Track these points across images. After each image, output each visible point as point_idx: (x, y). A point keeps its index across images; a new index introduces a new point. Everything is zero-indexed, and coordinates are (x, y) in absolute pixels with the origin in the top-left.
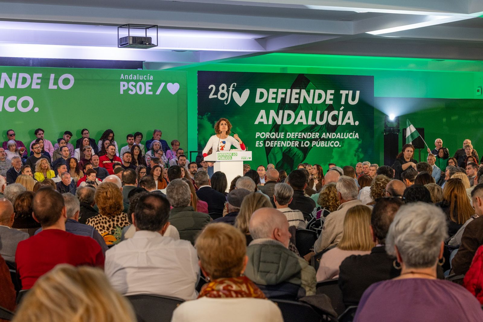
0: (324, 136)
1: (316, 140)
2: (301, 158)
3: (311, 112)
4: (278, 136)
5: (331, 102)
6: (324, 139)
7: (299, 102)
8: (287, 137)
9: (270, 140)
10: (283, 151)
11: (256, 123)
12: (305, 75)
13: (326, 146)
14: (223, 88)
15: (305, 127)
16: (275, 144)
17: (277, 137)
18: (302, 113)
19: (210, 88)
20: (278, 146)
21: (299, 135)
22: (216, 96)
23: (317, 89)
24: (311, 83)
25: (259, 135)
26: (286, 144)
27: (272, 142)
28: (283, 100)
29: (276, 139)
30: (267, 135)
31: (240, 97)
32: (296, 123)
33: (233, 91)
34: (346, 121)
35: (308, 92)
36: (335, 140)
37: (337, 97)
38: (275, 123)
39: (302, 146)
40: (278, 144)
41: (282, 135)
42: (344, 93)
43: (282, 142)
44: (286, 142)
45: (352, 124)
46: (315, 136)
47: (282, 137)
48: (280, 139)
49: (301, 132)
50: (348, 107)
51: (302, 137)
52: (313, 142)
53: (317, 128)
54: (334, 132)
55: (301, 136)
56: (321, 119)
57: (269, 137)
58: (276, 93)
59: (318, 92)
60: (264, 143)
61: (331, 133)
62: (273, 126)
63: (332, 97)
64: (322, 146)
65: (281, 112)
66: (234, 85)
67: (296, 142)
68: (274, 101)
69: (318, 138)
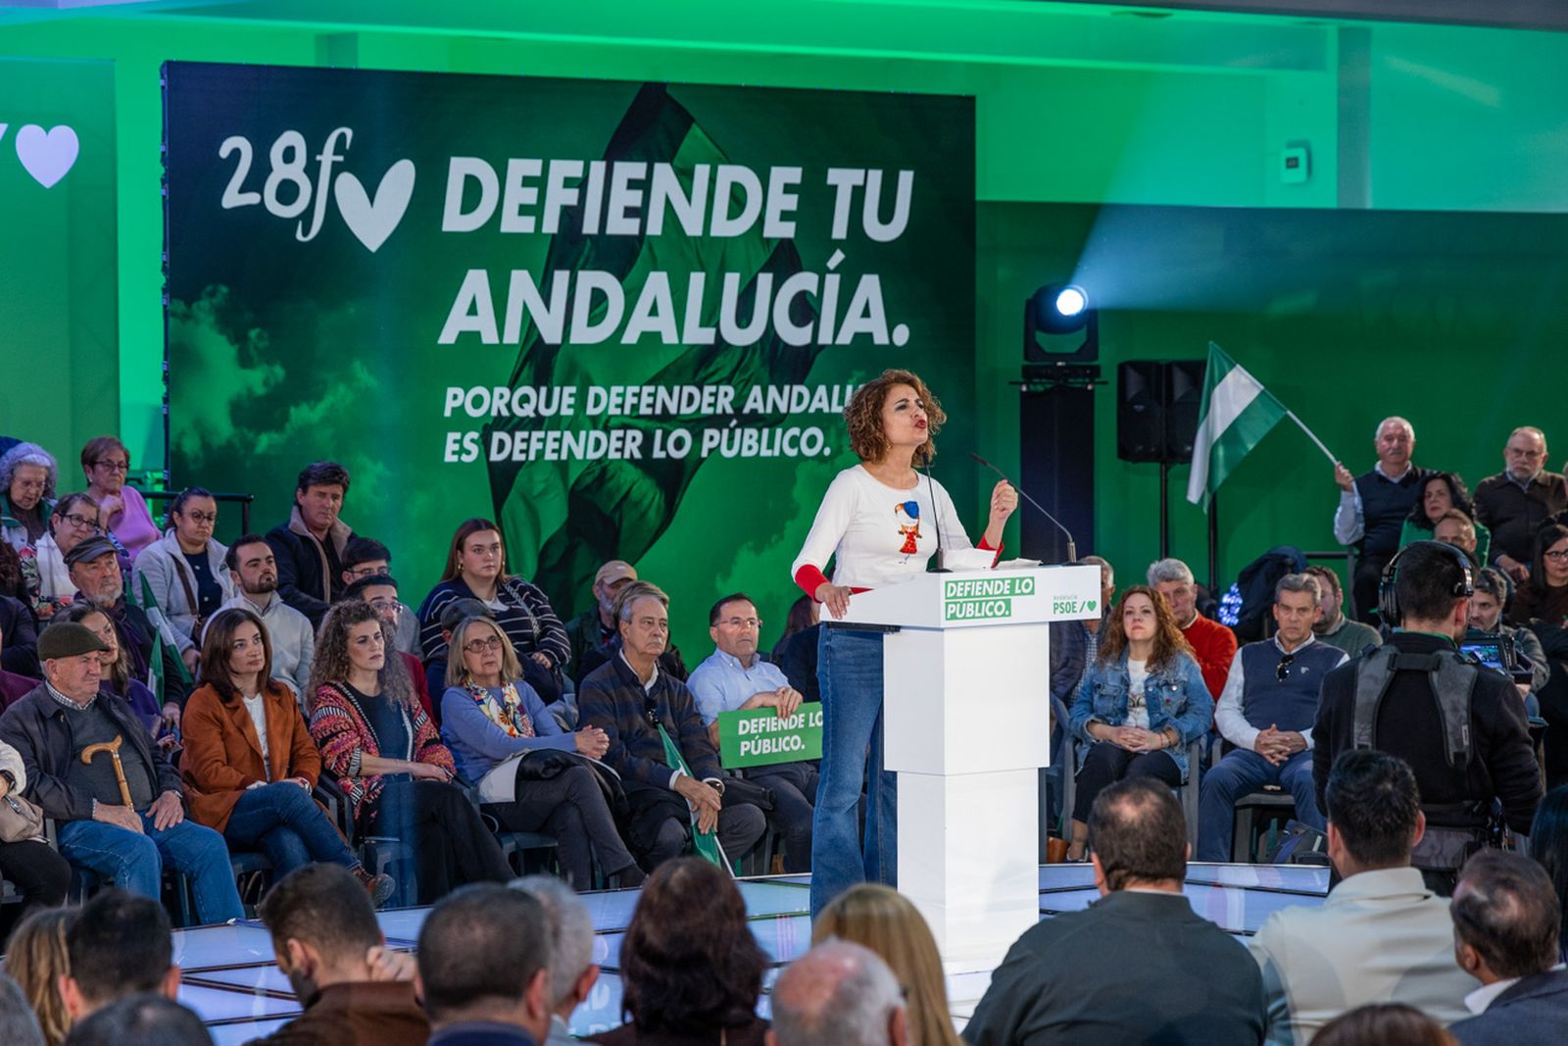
0: (754, 402)
1: (718, 421)
2: (653, 517)
3: (697, 281)
4: (548, 405)
5: (788, 230)
6: (754, 420)
7: (643, 227)
8: (591, 411)
9: (510, 426)
10: (572, 481)
11: (448, 337)
12: (669, 91)
13: (765, 453)
14: (289, 155)
15: (672, 357)
16: (535, 446)
17: (544, 412)
18: (657, 284)
19: (224, 152)
20: (550, 456)
21: (646, 400)
22: (253, 198)
23: (724, 163)
24: (695, 131)
25: (457, 403)
26: (582, 447)
27: (520, 435)
28: (572, 216)
29: (537, 422)
30: (497, 400)
31: (372, 200)
32: (630, 337)
33: (336, 170)
34: (853, 324)
35: (685, 177)
36: (805, 420)
37: (815, 200)
38: (534, 338)
39: (658, 454)
40: (548, 445)
41: (564, 399)
42: (843, 179)
43: (568, 435)
44: (583, 434)
45: (881, 338)
46: (714, 405)
47: (566, 412)
48: (556, 422)
49: (654, 381)
50: (863, 255)
51: (658, 411)
52: (708, 432)
53: (724, 364)
54: (801, 383)
55: (653, 406)
56: (744, 317)
57: (505, 413)
58: (539, 183)
59: (729, 174)
60: (485, 442)
61: (787, 388)
62: (525, 353)
63: (791, 202)
64: (745, 453)
65: (561, 278)
66: (342, 136)
67: (630, 433)
68: (527, 225)
69: (729, 410)
